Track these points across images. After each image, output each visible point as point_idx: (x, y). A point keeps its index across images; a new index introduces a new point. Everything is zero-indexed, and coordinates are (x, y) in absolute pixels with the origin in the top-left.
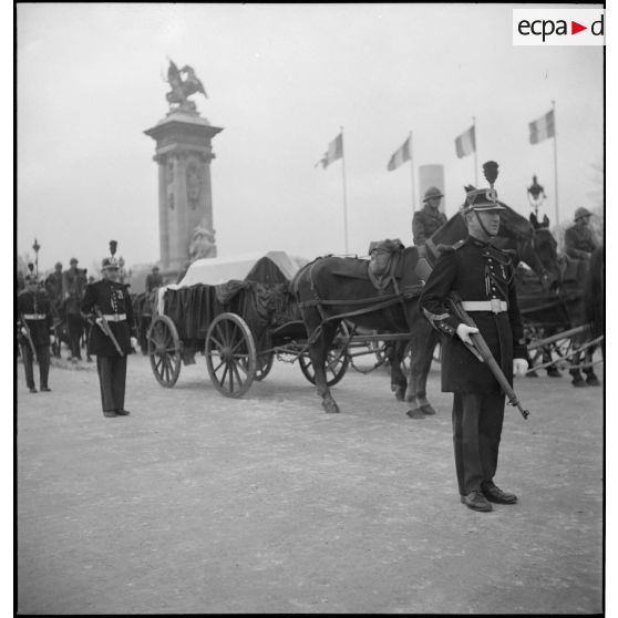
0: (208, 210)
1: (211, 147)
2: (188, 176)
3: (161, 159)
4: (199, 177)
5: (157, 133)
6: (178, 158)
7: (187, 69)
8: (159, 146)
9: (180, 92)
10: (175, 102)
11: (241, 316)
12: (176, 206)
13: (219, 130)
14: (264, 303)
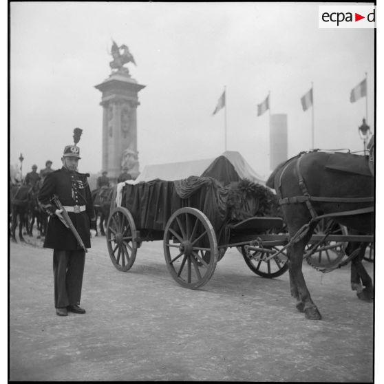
0: (134, 138)
1: (137, 98)
2: (122, 116)
3: (105, 104)
4: (129, 117)
5: (103, 87)
6: (116, 103)
7: (124, 47)
8: (104, 96)
9: (119, 62)
10: (115, 68)
11: (202, 210)
12: (113, 135)
13: (142, 87)
14: (225, 199)
